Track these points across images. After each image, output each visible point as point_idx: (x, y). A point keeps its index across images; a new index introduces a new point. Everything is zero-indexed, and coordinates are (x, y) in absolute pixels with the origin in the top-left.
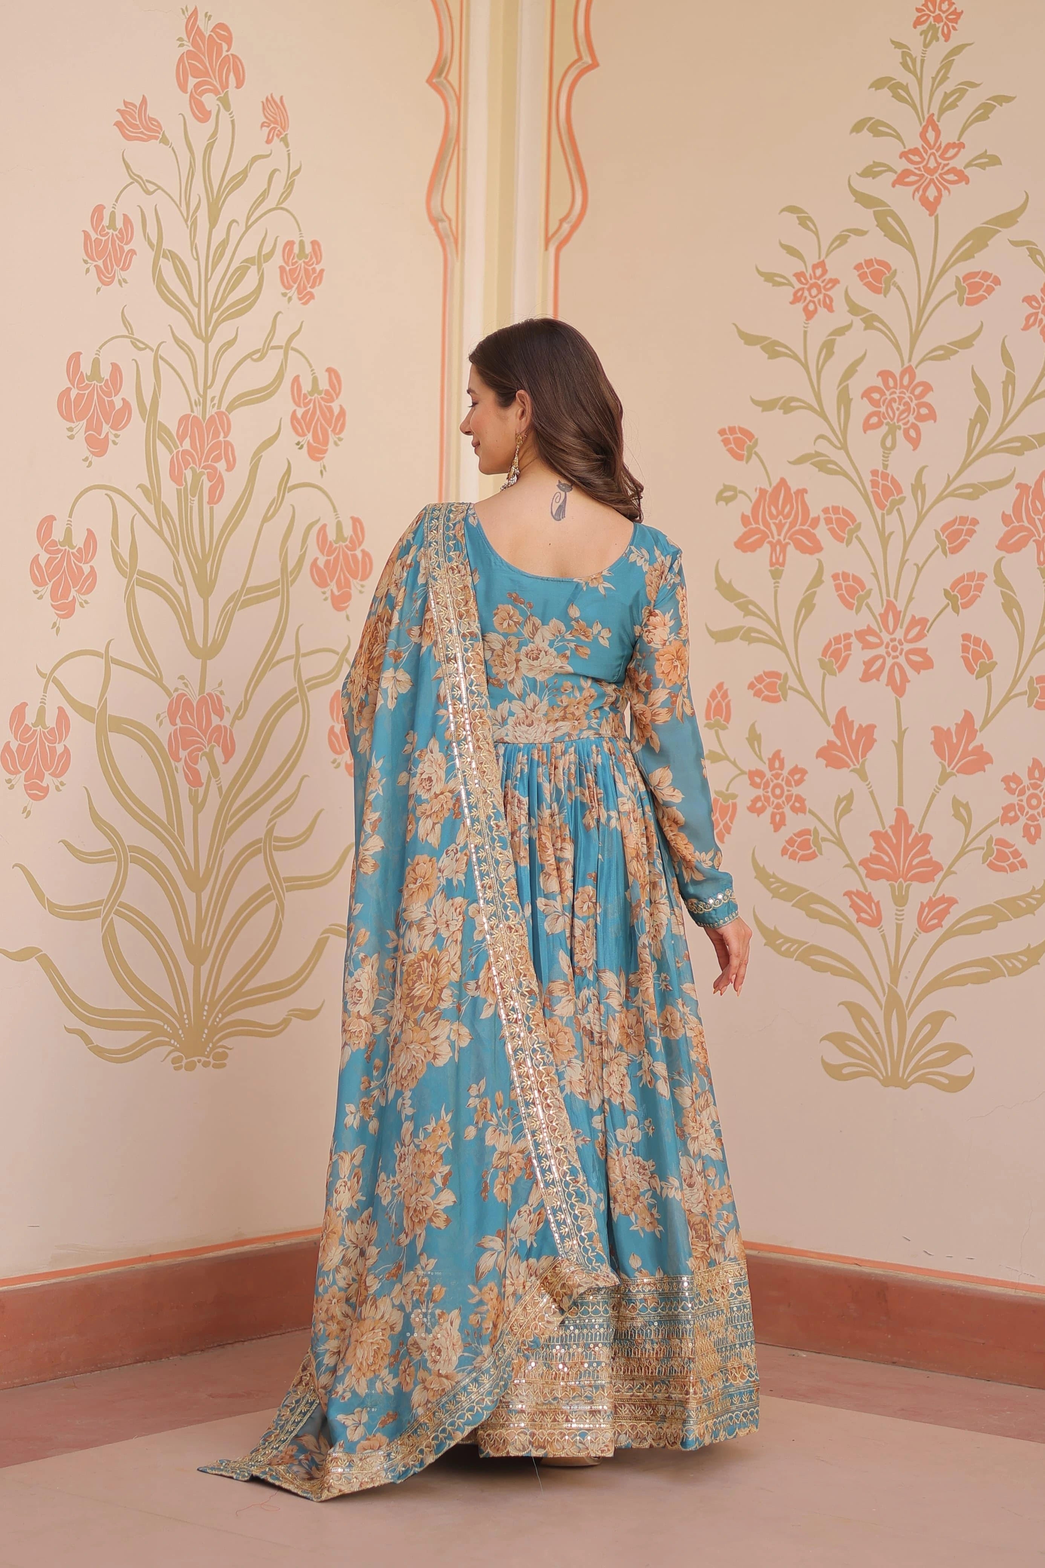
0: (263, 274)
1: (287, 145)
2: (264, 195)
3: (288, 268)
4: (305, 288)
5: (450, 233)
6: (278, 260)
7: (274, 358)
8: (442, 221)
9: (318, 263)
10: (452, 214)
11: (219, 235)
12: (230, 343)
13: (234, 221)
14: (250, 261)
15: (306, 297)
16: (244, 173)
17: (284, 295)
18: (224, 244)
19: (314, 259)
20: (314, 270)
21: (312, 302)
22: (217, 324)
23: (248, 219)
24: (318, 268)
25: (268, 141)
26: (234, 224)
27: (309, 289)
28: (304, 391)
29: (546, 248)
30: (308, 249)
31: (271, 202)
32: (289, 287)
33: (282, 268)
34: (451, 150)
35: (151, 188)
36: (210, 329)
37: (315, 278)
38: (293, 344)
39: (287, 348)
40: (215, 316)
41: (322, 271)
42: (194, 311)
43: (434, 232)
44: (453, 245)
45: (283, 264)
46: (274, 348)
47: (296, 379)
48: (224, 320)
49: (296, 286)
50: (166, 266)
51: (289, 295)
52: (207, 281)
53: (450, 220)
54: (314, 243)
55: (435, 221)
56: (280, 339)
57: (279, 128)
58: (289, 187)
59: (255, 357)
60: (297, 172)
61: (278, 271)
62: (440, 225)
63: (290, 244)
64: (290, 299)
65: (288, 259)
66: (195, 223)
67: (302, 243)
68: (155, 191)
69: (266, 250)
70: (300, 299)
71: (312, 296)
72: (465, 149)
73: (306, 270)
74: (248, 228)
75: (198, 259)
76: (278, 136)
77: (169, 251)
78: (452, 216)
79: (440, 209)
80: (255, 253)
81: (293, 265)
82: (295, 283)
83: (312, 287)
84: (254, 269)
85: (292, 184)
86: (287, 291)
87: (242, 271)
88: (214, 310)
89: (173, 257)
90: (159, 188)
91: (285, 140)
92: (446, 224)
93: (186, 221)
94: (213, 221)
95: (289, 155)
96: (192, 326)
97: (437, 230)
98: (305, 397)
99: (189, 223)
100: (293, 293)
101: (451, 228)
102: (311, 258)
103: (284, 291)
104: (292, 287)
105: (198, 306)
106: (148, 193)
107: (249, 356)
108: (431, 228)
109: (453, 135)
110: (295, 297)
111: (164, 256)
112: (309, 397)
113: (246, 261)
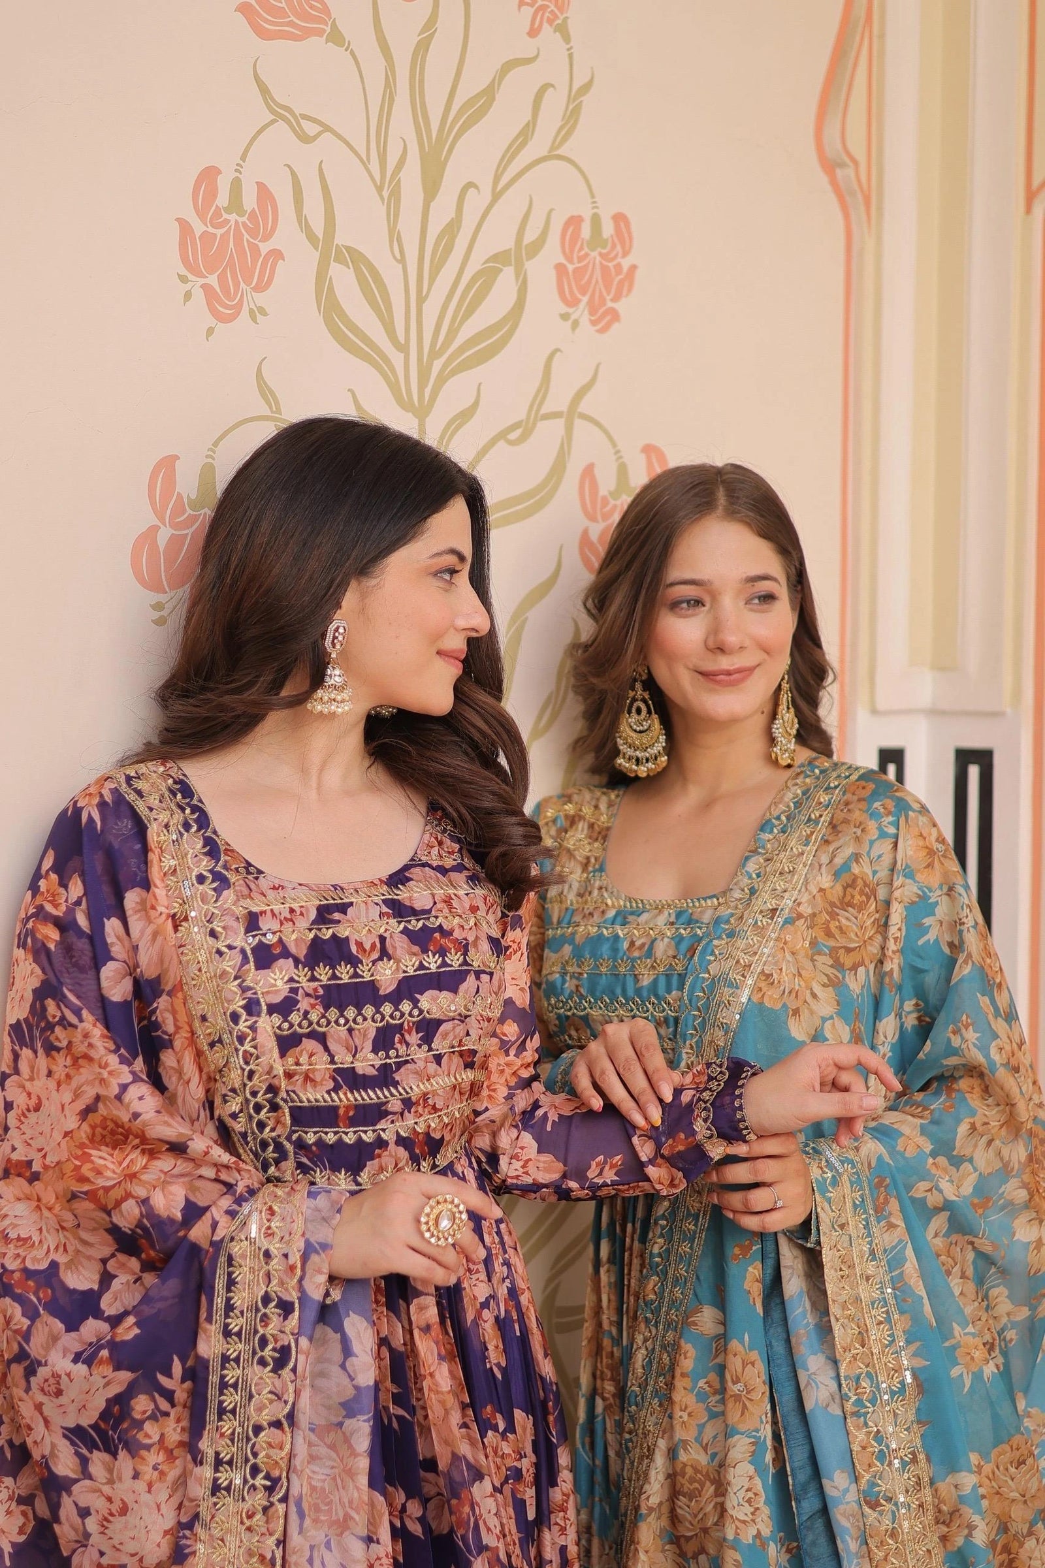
0: (525, 282)
1: (567, 38)
2: (526, 134)
3: (570, 267)
4: (603, 301)
5: (856, 187)
6: (552, 252)
7: (549, 433)
8: (842, 165)
9: (625, 254)
10: (860, 153)
11: (442, 211)
12: (465, 415)
13: (471, 185)
14: (500, 258)
15: (605, 318)
16: (489, 94)
17: (565, 317)
18: (452, 229)
19: (619, 248)
20: (618, 267)
21: (616, 326)
22: (442, 380)
23: (497, 179)
24: (626, 263)
25: (533, 32)
26: (472, 190)
27: (610, 304)
28: (603, 491)
29: (1029, 209)
30: (608, 230)
31: (538, 146)
32: (572, 302)
33: (560, 269)
34: (858, 38)
35: (310, 129)
36: (428, 391)
37: (621, 282)
38: (583, 407)
39: (571, 414)
40: (437, 365)
41: (633, 268)
42: (397, 359)
43: (829, 188)
44: (862, 208)
45: (563, 261)
46: (546, 417)
47: (589, 472)
48: (454, 373)
49: (585, 299)
50: (343, 278)
51: (573, 317)
52: (421, 300)
53: (855, 163)
54: (620, 219)
55: (829, 166)
56: (559, 399)
57: (553, 7)
58: (572, 116)
59: (513, 436)
60: (586, 87)
61: (553, 274)
62: (839, 173)
63: (574, 222)
64: (575, 324)
65: (572, 251)
66: (396, 194)
67: (596, 220)
68: (320, 134)
69: (530, 236)
70: (594, 323)
71: (615, 316)
72: (882, 36)
73: (604, 269)
74: (496, 196)
75: (402, 261)
76: (550, 22)
77: (347, 248)
78: (860, 156)
79: (839, 146)
80: (509, 243)
81: (580, 259)
82: (584, 294)
83: (616, 299)
84: (508, 274)
85: (576, 112)
86: (571, 310)
87: (488, 276)
88: (434, 354)
89: (355, 258)
90: (327, 128)
91: (563, 31)
92: (850, 172)
93: (379, 189)
94: (431, 188)
95: (571, 56)
96: (394, 387)
97: (834, 183)
98: (605, 501)
99: (385, 194)
100: (581, 312)
101: (859, 181)
102: (614, 246)
103: (565, 309)
104: (578, 301)
105: (403, 348)
106: (305, 139)
107: (502, 435)
108: (824, 180)
109: (860, 10)
110: (585, 320)
111: (340, 259)
112: (612, 502)
113: (495, 258)
